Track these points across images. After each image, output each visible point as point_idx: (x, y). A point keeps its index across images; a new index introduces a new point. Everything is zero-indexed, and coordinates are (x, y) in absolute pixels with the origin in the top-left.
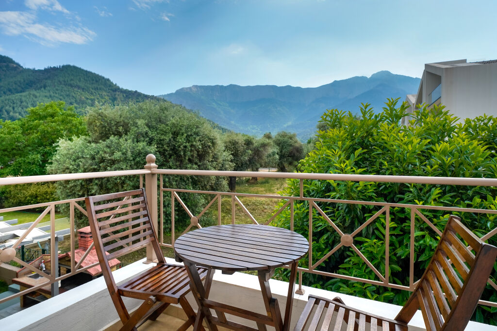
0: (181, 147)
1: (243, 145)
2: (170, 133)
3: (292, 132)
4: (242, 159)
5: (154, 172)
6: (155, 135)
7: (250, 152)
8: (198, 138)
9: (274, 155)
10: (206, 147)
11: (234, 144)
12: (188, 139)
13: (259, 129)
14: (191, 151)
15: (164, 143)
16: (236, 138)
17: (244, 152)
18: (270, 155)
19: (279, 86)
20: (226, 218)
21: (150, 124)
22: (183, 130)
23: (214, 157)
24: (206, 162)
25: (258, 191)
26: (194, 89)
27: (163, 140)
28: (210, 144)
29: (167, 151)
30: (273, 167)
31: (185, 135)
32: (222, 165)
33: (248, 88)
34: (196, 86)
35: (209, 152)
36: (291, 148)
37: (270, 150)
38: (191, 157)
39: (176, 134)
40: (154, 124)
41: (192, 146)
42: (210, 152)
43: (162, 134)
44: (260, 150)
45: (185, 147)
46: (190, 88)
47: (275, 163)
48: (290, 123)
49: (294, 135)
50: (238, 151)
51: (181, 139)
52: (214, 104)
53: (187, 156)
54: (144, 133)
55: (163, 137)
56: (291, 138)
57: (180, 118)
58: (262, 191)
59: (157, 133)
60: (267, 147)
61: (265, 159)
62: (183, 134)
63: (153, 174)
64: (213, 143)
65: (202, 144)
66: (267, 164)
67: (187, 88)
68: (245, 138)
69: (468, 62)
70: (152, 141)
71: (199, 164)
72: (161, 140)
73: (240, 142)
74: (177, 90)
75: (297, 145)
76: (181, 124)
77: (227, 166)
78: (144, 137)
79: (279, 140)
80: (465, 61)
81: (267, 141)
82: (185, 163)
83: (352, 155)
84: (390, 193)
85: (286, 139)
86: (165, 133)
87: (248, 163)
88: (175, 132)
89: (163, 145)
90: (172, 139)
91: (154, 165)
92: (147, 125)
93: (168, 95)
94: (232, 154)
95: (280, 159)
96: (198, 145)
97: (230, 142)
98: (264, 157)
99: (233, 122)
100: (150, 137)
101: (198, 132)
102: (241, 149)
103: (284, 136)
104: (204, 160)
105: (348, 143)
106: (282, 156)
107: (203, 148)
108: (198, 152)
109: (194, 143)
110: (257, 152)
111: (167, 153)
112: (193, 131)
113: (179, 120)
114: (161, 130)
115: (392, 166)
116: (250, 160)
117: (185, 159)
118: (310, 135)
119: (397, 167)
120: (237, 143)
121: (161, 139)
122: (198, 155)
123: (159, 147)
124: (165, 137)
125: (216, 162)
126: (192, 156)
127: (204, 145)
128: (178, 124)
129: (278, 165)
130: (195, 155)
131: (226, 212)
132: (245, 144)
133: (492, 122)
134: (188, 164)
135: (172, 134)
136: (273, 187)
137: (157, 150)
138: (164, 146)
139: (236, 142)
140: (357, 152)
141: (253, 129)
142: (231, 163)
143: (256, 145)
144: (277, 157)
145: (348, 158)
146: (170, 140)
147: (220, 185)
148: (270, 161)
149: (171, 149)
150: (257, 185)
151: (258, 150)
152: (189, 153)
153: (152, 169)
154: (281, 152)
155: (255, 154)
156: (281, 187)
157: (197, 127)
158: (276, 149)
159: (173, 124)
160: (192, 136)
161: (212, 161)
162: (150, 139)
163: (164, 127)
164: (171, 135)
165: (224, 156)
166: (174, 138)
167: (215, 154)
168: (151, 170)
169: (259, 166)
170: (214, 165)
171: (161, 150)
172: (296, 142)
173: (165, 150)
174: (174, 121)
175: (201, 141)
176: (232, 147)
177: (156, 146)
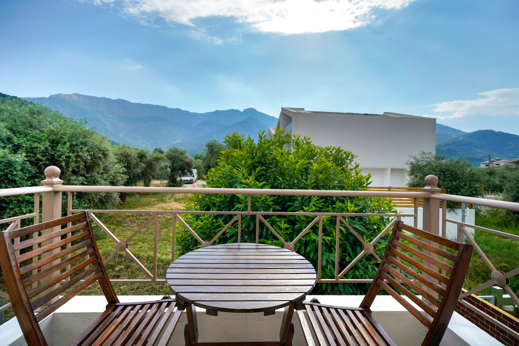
0: (62, 157)
1: (136, 158)
2: (47, 141)
3: (182, 148)
4: (134, 171)
5: (57, 189)
6: (24, 142)
7: (143, 165)
8: (85, 149)
9: (166, 168)
10: (96, 158)
11: (126, 157)
12: (72, 149)
13: (149, 144)
14: (77, 162)
15: (38, 152)
16: (128, 151)
17: (137, 165)
18: (162, 169)
19: (169, 107)
20: (117, 230)
21: (15, 129)
22: (66, 139)
23: (104, 169)
24: (95, 174)
25: (150, 202)
26: (75, 98)
27: (37, 148)
28: (100, 155)
29: (41, 161)
30: (165, 179)
31: (68, 144)
32: (114, 177)
33: (139, 105)
34: (78, 95)
35: (98, 164)
36: (182, 162)
37: (163, 164)
38: (75, 169)
39: (54, 143)
40: (21, 128)
41: (77, 156)
42: (101, 163)
43: (35, 142)
44: (153, 163)
45: (69, 157)
46: (69, 95)
47: (167, 176)
48: (179, 141)
49: (185, 152)
50: (130, 163)
51: (63, 148)
52: (99, 115)
53: (71, 168)
54: (5, 139)
55: (35, 145)
56: (182, 154)
57: (61, 126)
58: (154, 201)
59: (27, 140)
60: (159, 161)
61: (158, 172)
62: (65, 143)
63: (56, 192)
64: (105, 155)
65: (91, 155)
66: (159, 177)
67: (65, 95)
68: (138, 152)
69: (305, 110)
70: (18, 148)
71: (87, 176)
72: (32, 148)
73: (133, 155)
74: (52, 95)
75: (187, 160)
76: (62, 132)
77: (119, 178)
78: (5, 143)
79: (171, 155)
80: (303, 109)
81: (160, 155)
82: (67, 175)
83: (253, 172)
84: (281, 201)
85: (177, 154)
86: (40, 140)
87: (141, 175)
88: (54, 140)
89: (35, 154)
90: (50, 148)
91: (57, 180)
92: (11, 129)
93: (38, 99)
94: (124, 166)
95: (171, 172)
96: (86, 156)
97: (122, 155)
98: (157, 170)
99: (121, 135)
100: (16, 143)
101: (86, 142)
102: (134, 162)
103: (176, 151)
104: (93, 171)
105: (250, 162)
106: (174, 170)
107: (91, 159)
108: (86, 163)
109: (81, 154)
110: (150, 165)
111: (41, 163)
112: (79, 141)
113: (59, 127)
114: (33, 137)
115: (284, 181)
116: (142, 173)
117: (68, 170)
118: (196, 151)
119: (287, 181)
120: (130, 156)
121: (33, 146)
122: (85, 166)
123: (29, 156)
124: (39, 145)
125: (107, 174)
126: (78, 167)
127: (93, 156)
128: (58, 132)
129: (170, 177)
130: (82, 166)
131: (117, 224)
132: (138, 157)
133: (335, 151)
134: (72, 176)
135: (50, 142)
136: (165, 197)
137: (26, 159)
138: (38, 156)
139: (128, 154)
140: (258, 170)
141: (144, 143)
142: (123, 176)
143: (149, 158)
144: (169, 170)
145: (250, 174)
146: (46, 149)
147: (111, 197)
148: (162, 174)
149: (48, 159)
150: (149, 196)
151: (152, 164)
152: (73, 164)
153: (55, 186)
154: (173, 165)
155: (148, 167)
156: (172, 197)
157: (85, 137)
158: (168, 163)
159: (52, 131)
160: (78, 146)
161: (102, 173)
162: (14, 146)
163: (36, 133)
164: (48, 144)
165: (116, 168)
166: (53, 147)
167: (106, 166)
168: (53, 187)
169: (151, 177)
170: (105, 177)
171: (33, 159)
172: (186, 157)
173: (38, 160)
174: (52, 128)
175: (89, 152)
176: (125, 158)
177: (24, 154)
